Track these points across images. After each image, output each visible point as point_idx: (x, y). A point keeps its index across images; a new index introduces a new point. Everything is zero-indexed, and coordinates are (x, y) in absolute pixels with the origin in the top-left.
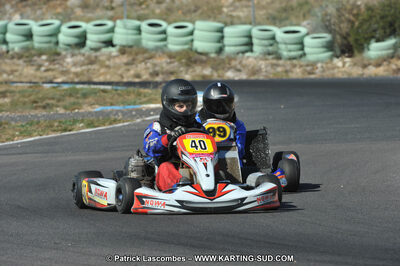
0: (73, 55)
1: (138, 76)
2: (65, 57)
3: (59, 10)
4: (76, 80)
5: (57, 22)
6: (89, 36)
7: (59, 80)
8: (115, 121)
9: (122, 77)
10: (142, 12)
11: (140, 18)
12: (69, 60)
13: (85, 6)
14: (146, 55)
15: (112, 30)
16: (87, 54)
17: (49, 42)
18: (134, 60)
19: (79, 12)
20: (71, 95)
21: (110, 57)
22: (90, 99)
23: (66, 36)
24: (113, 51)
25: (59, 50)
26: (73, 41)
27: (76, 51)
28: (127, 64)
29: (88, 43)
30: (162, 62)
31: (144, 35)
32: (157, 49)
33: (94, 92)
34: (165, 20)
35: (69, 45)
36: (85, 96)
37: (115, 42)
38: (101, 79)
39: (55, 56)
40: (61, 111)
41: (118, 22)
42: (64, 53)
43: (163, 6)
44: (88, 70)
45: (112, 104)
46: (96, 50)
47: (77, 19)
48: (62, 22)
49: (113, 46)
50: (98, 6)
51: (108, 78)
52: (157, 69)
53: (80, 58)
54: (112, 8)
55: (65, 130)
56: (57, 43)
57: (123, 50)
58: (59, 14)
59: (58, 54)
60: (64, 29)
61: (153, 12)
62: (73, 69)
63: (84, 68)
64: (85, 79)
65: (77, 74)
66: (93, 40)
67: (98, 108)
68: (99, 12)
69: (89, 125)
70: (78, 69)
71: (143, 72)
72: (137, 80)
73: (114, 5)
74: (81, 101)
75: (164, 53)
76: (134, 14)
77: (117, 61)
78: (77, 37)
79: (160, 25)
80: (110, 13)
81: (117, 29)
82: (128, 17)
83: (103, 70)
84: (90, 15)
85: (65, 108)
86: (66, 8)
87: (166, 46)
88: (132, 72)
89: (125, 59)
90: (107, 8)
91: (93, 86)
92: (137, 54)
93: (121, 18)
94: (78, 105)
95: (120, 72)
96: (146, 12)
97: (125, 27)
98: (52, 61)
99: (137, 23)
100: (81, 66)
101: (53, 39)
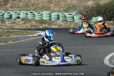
0: (8, 21)
1: (27, 27)
2: (6, 21)
3: (4, 8)
4: (9, 28)
5: (4, 12)
6: (13, 16)
7: (4, 28)
8: (20, 40)
9: (22, 27)
10: (28, 9)
11: (27, 10)
12: (7, 22)
13: (11, 7)
14: (29, 21)
15: (19, 14)
16: (12, 21)
17: (2, 17)
18: (26, 22)
19: (10, 9)
20: (8, 33)
21: (19, 22)
22: (13, 34)
23: (6, 16)
24: (20, 20)
25: (4, 20)
26: (8, 17)
27: (9, 20)
28: (24, 24)
29: (13, 18)
30: (34, 23)
31: (28, 15)
32: (32, 19)
33: (14, 32)
34: (34, 11)
35: (7, 18)
36: (12, 33)
37: (20, 17)
38: (16, 28)
39: (3, 21)
40: (5, 37)
41: (21, 12)
42: (6, 20)
43: (34, 7)
44: (13, 25)
45: (19, 35)
46: (15, 19)
47: (9, 11)
48: (5, 12)
49: (20, 18)
50: (15, 7)
51: (18, 28)
52: (32, 25)
53: (10, 22)
54: (19, 8)
55: (6, 42)
56: (4, 18)
57: (23, 20)
58: (4, 9)
59: (4, 21)
60: (6, 14)
61: (31, 8)
62: (8, 25)
63: (11, 25)
64: (12, 28)
65: (9, 27)
66: (14, 17)
67: (16, 36)
68: (16, 9)
69: (13, 41)
70: (10, 25)
71: (28, 26)
72: (26, 28)
73: (20, 7)
74: (10, 34)
75: (34, 20)
76: (25, 9)
77: (21, 23)
78: (9, 16)
79: (33, 13)
80: (19, 9)
81: (21, 14)
82: (24, 10)
83: (17, 25)
84: (13, 10)
85: (6, 36)
86: (6, 8)
87: (35, 18)
88: (25, 26)
89: (23, 22)
90: (18, 8)
91: (14, 30)
92: (26, 21)
93: (22, 10)
94: (10, 35)
95: (22, 26)
96: (29, 9)
97: (23, 13)
98: (2, 23)
99: (26, 12)
100: (11, 24)
101: (3, 17)
